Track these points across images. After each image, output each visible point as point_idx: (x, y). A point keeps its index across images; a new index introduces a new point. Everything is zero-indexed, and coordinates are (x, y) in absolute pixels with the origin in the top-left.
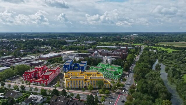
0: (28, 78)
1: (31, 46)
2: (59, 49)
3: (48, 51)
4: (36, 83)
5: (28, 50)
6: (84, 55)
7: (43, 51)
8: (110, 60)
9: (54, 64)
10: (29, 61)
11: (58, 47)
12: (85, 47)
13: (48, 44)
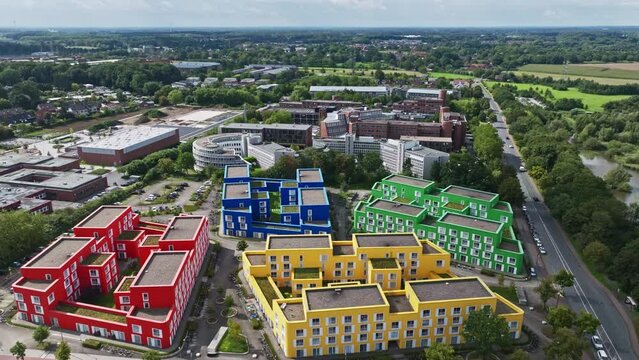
1: (26, 90)
2: (156, 101)
3: (108, 114)
4: (98, 334)
5: (16, 111)
7: (84, 113)
8: (422, 159)
9: (158, 188)
10: (32, 178)
11: (151, 92)
12: (264, 90)
13: (99, 79)
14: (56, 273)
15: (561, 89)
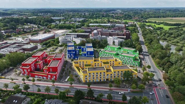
0: (27, 71)
1: (13, 25)
2: (48, 28)
3: (35, 31)
4: (40, 78)
5: (11, 30)
6: (83, 35)
7: (29, 31)
8: (117, 41)
9: (51, 48)
10: (18, 46)
11: (46, 25)
12: (77, 25)
13: (32, 22)
14: (30, 65)
15: (159, 25)
